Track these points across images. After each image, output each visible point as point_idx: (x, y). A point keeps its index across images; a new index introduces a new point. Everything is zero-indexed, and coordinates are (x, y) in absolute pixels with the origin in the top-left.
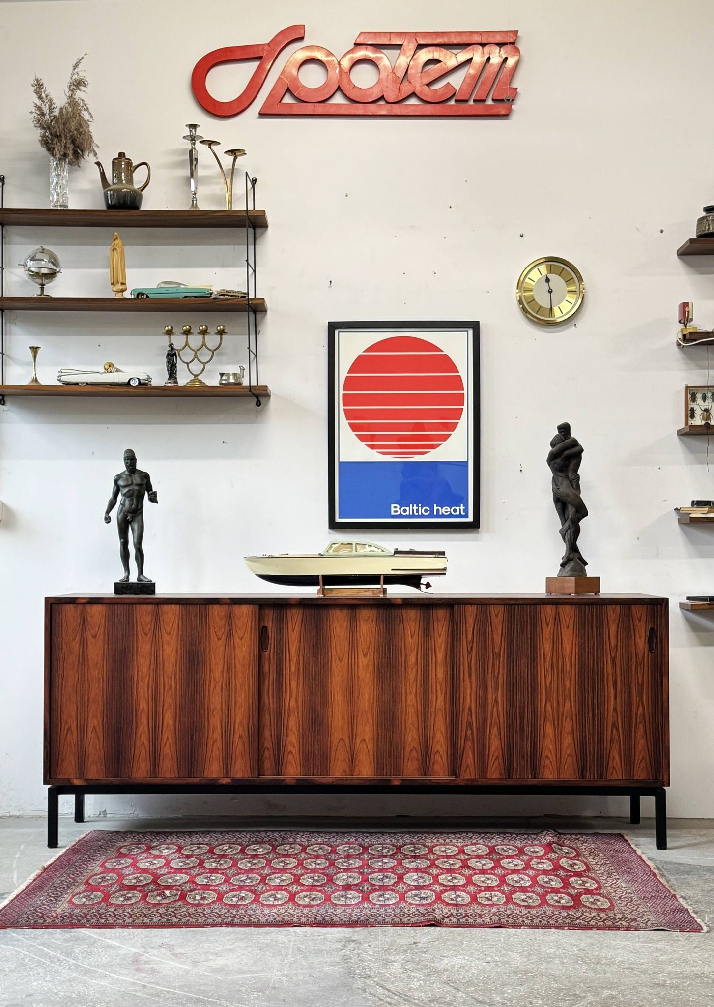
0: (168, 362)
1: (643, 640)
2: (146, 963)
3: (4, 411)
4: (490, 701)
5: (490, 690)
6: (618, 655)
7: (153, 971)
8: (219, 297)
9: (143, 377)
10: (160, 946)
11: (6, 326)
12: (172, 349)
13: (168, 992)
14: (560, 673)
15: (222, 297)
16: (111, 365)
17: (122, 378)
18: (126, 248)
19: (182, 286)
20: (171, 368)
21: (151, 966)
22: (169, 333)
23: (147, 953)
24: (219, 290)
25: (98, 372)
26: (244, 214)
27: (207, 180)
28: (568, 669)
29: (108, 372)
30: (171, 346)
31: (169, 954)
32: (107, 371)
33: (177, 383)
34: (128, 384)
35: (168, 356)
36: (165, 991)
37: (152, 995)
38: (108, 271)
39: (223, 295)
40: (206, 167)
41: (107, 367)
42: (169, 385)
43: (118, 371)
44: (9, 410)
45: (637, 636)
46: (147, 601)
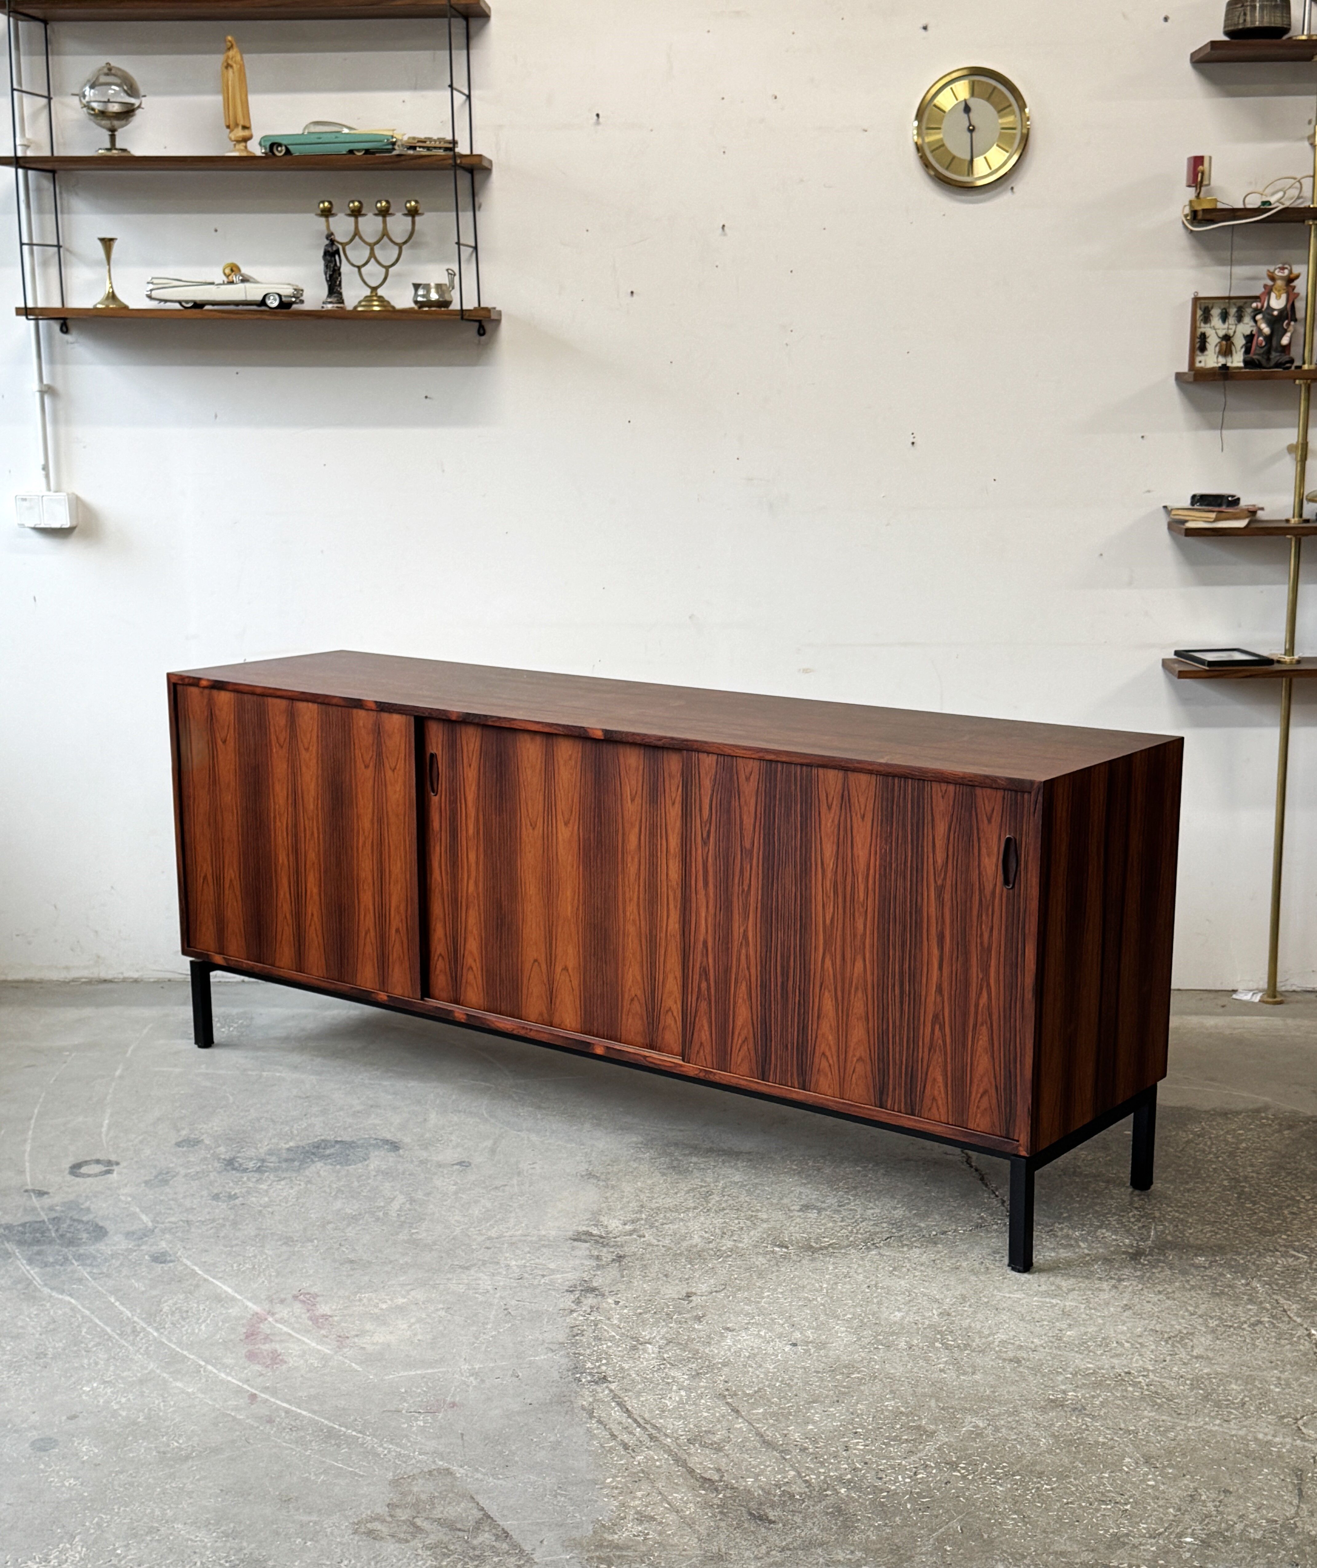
0: (326, 266)
1: (994, 860)
4: (736, 934)
5: (736, 916)
6: (949, 882)
12: (333, 242)
14: (848, 904)
20: (331, 276)
28: (861, 899)
30: (330, 237)
33: (342, 303)
35: (325, 254)
42: (330, 306)
45: (984, 850)
46: (279, 693)
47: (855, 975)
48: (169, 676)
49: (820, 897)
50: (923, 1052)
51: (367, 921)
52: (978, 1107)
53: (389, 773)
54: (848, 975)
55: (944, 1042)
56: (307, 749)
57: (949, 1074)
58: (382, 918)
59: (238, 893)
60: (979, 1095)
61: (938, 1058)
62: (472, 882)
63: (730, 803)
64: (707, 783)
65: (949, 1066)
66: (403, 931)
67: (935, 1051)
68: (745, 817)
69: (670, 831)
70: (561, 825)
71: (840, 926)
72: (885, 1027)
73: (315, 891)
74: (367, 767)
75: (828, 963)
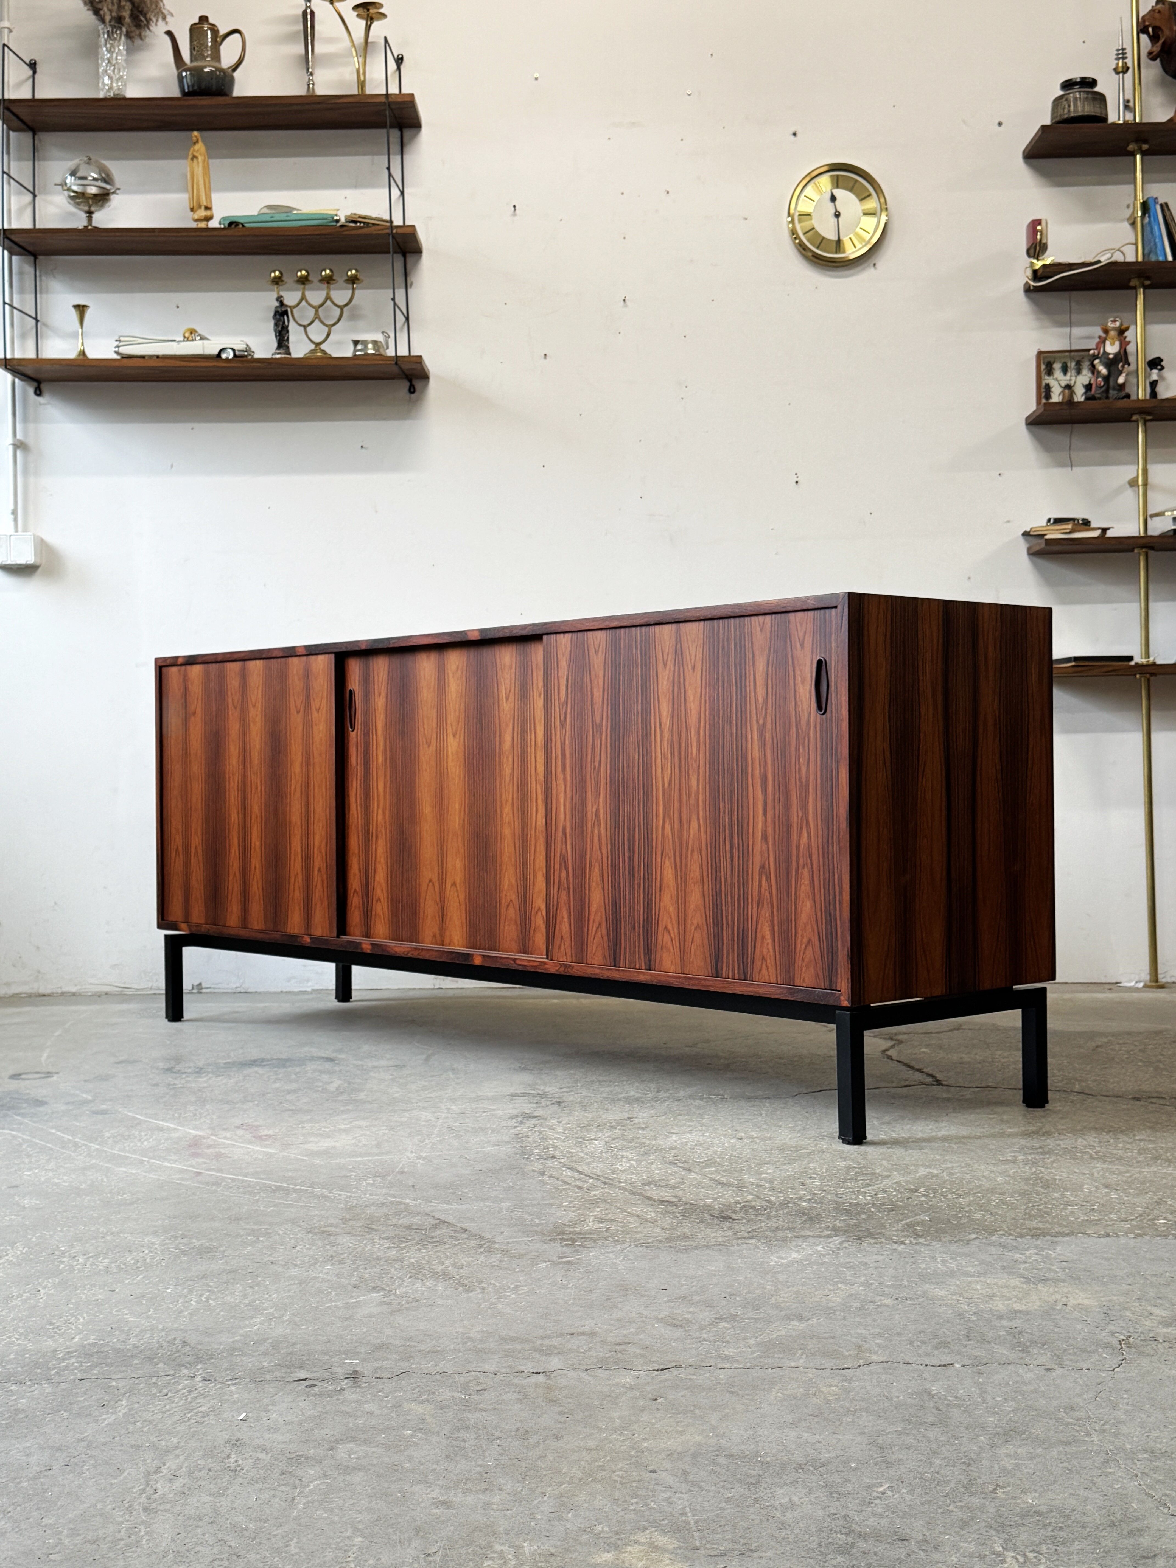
0: (276, 325)
1: (808, 688)
2: (209, 1147)
3: (40, 404)
4: (589, 815)
5: (589, 796)
6: (769, 719)
7: (218, 1156)
8: (347, 224)
9: (239, 346)
10: (238, 1127)
11: (41, 285)
12: (282, 304)
13: (233, 1180)
14: (683, 763)
15: (353, 225)
16: (192, 332)
17: (210, 347)
18: (214, 163)
19: (295, 212)
20: (280, 332)
21: (217, 1150)
22: (277, 281)
23: (216, 1136)
24: (349, 214)
25: (174, 341)
26: (383, 100)
27: (330, 60)
28: (694, 754)
29: (188, 340)
30: (280, 299)
31: (248, 1136)
32: (186, 339)
33: (290, 354)
34: (219, 355)
35: (275, 315)
36: (230, 1178)
37: (207, 1184)
38: (185, 196)
39: (355, 222)
40: (331, 40)
41: (187, 335)
42: (278, 356)
43: (202, 338)
44: (48, 404)
46: (235, 657)
47: (691, 836)
48: (157, 660)
49: (659, 760)
50: (752, 908)
51: (296, 866)
52: (803, 960)
53: (315, 714)
54: (685, 837)
55: (771, 893)
56: (254, 706)
57: (776, 928)
58: (307, 859)
59: (201, 859)
60: (803, 946)
61: (766, 912)
62: (380, 811)
63: (582, 679)
64: (564, 664)
65: (776, 918)
66: (324, 870)
67: (763, 906)
68: (595, 690)
69: (537, 722)
70: (451, 737)
71: (677, 787)
72: (718, 886)
73: (258, 844)
74: (298, 712)
75: (668, 827)
